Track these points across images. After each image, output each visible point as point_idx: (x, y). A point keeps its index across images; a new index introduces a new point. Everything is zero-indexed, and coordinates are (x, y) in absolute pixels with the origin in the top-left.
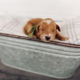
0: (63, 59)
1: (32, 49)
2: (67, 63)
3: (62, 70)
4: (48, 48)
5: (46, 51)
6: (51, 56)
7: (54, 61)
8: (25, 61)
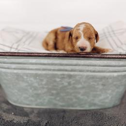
0: (111, 78)
1: (66, 70)
2: (115, 83)
3: (108, 95)
4: (91, 66)
5: (88, 71)
6: (93, 77)
7: (98, 84)
8: (54, 92)
